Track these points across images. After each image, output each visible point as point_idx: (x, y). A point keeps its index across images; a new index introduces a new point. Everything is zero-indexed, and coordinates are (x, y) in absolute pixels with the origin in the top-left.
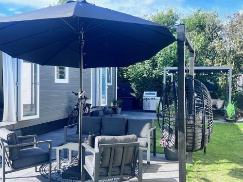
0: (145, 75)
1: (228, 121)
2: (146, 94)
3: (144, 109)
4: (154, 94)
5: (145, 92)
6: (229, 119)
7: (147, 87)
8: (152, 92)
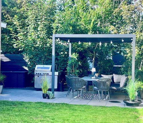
0: (39, 44)
1: (128, 104)
2: (39, 68)
3: (36, 87)
4: (48, 68)
5: (37, 66)
6: (130, 102)
7: (40, 59)
8: (45, 66)
